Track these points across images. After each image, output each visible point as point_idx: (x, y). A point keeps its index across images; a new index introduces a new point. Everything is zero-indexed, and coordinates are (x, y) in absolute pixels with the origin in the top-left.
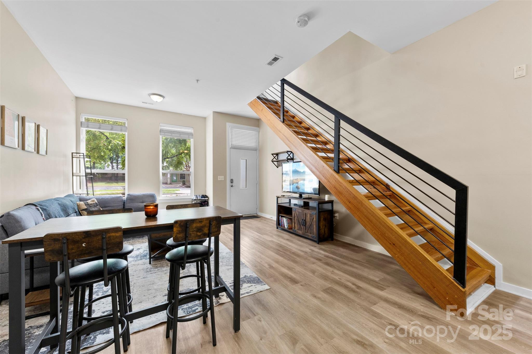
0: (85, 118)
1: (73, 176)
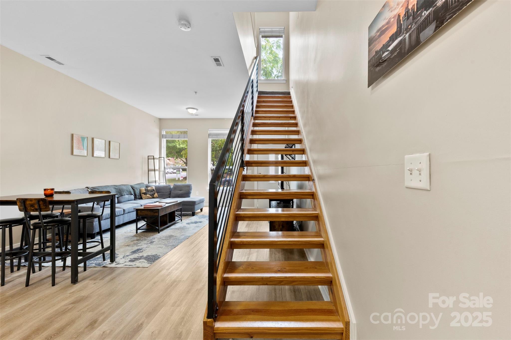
0: (166, 131)
1: (148, 171)
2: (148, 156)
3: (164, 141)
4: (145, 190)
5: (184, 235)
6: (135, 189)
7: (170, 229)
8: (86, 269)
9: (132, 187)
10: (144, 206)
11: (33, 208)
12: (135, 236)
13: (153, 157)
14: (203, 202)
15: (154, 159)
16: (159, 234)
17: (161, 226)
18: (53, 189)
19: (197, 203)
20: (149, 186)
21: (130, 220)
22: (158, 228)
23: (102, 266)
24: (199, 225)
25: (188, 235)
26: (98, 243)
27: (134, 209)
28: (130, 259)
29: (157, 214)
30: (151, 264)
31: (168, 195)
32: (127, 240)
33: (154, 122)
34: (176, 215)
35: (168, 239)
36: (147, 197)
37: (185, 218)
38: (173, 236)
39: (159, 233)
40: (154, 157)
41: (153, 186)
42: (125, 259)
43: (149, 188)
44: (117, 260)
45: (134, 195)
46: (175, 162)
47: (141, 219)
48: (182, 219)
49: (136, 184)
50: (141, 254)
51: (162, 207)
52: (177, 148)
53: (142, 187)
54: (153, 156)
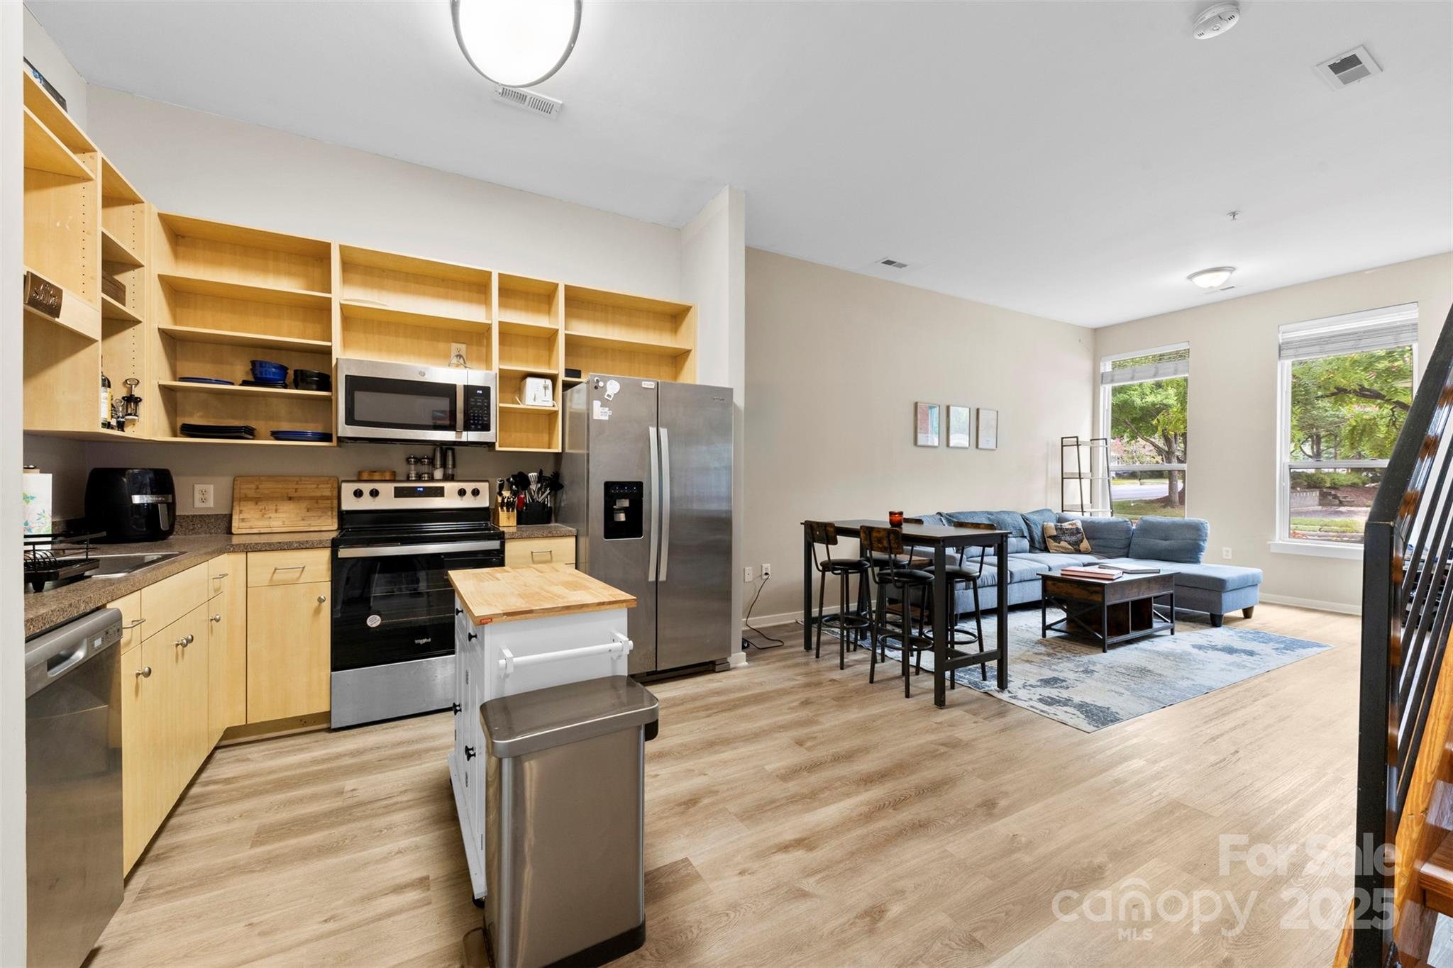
0: (1113, 362)
1: (1063, 478)
2: (1062, 438)
3: (1106, 391)
4: (1056, 529)
5: (1188, 678)
6: (1032, 525)
7: (1136, 648)
8: (954, 685)
9: (1025, 520)
10: (1062, 570)
11: (880, 546)
12: (1039, 642)
13: (1076, 439)
14: (1257, 585)
15: (1078, 445)
16: (1104, 654)
17: (1111, 634)
18: (901, 514)
19: (1230, 586)
20: (1066, 520)
21: (1025, 601)
22: (1101, 637)
23: (982, 691)
24: (1244, 661)
25: (1208, 683)
26: (971, 638)
27: (1037, 574)
28: (1040, 697)
29: (1097, 598)
30: (1096, 729)
31: (1121, 548)
32: (1026, 648)
33: (1080, 341)
34: (1154, 613)
35: (1137, 675)
36: (1062, 547)
37: (1182, 626)
38: (1149, 671)
39: (1104, 651)
40: (1080, 440)
41: (1076, 519)
42: (1029, 691)
43: (1066, 525)
44: (1011, 686)
45: (1028, 538)
46: (1125, 451)
47: (1053, 601)
48: (1174, 626)
49: (1034, 512)
50: (1065, 694)
51: (1112, 580)
52: (1135, 408)
53: (1048, 521)
54: (1077, 437)
